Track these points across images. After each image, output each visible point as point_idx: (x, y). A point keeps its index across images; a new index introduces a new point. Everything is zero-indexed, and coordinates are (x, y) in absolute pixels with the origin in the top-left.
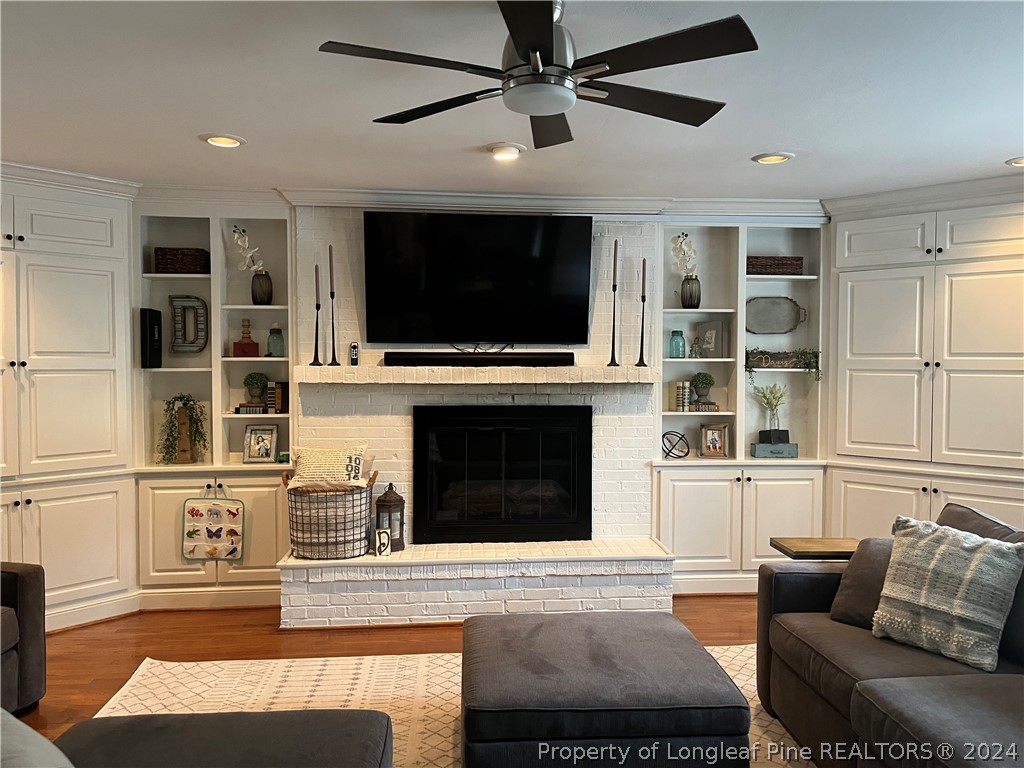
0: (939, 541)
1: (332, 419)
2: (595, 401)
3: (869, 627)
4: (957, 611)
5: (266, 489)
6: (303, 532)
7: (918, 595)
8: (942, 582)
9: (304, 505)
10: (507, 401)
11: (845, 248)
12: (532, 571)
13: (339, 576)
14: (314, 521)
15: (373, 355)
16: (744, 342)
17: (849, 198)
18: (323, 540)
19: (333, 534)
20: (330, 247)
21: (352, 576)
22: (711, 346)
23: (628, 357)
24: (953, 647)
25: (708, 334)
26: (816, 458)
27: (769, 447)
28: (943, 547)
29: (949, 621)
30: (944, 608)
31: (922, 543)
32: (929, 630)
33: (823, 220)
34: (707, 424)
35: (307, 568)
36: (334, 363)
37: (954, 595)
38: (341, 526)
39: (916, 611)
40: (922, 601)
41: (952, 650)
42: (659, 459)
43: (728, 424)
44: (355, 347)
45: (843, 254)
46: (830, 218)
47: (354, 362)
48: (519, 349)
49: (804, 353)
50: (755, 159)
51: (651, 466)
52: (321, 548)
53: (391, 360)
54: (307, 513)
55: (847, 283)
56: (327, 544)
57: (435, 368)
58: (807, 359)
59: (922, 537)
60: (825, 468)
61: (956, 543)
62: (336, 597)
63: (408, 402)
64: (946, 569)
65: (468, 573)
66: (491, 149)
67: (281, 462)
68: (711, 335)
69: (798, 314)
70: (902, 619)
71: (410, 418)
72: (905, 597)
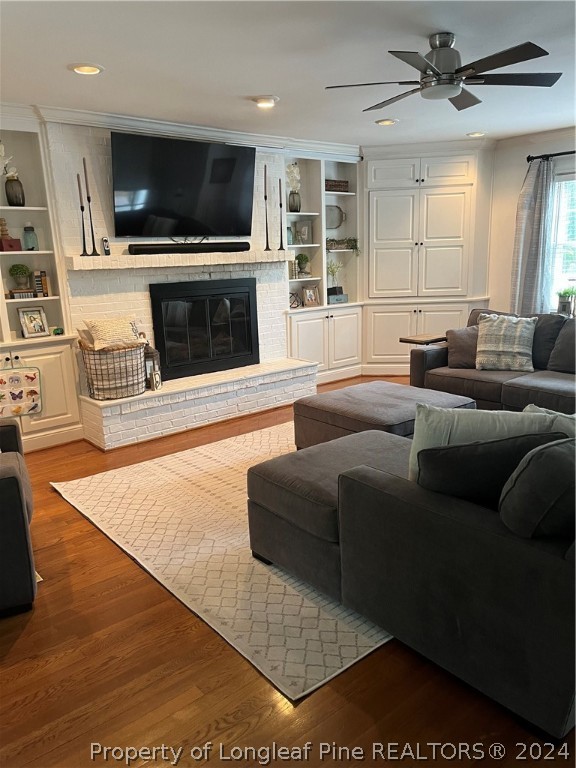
0: (502, 322)
1: (94, 298)
2: (256, 274)
3: (474, 367)
4: (517, 350)
5: (52, 356)
6: (109, 380)
7: (497, 347)
8: (508, 339)
9: (109, 361)
10: (206, 277)
11: (373, 177)
12: (251, 384)
13: (142, 406)
14: (117, 371)
15: (120, 245)
16: (325, 234)
17: (375, 146)
18: (125, 384)
19: (131, 378)
20: (84, 160)
21: (150, 404)
22: (305, 237)
23: (275, 244)
24: (517, 365)
25: (303, 229)
26: (356, 301)
27: (336, 297)
28: (505, 324)
29: (514, 355)
30: (510, 350)
31: (495, 324)
32: (506, 360)
33: (359, 159)
34: (305, 286)
35: (120, 405)
36: (95, 253)
37: (514, 344)
38: (135, 373)
39: (499, 354)
40: (501, 349)
41: (516, 366)
42: (288, 309)
43: (316, 285)
44: (106, 241)
45: (371, 182)
46: (362, 158)
47: (107, 253)
48: (212, 240)
49: (350, 240)
50: (377, 122)
51: (286, 313)
52: (124, 390)
53: (134, 250)
54: (112, 366)
55: (374, 199)
56: (127, 386)
57: (171, 255)
58: (352, 244)
59: (495, 321)
60: (362, 306)
61: (510, 321)
62: (139, 421)
63: (145, 282)
64: (509, 333)
65: (217, 391)
66: (256, 100)
67: (58, 334)
68: (305, 230)
69: (341, 216)
70: (493, 359)
71: (148, 293)
72: (493, 349)
